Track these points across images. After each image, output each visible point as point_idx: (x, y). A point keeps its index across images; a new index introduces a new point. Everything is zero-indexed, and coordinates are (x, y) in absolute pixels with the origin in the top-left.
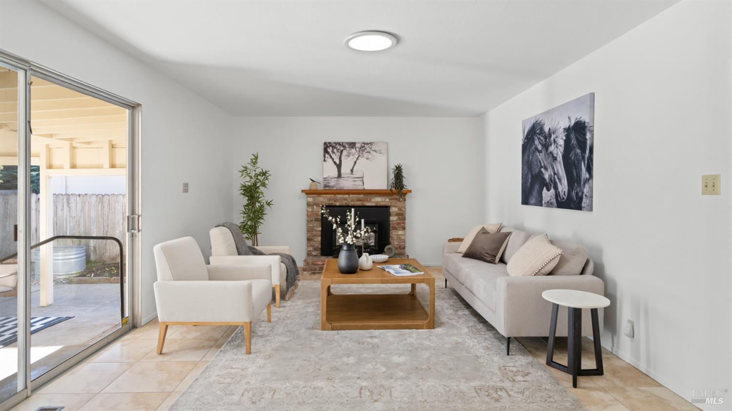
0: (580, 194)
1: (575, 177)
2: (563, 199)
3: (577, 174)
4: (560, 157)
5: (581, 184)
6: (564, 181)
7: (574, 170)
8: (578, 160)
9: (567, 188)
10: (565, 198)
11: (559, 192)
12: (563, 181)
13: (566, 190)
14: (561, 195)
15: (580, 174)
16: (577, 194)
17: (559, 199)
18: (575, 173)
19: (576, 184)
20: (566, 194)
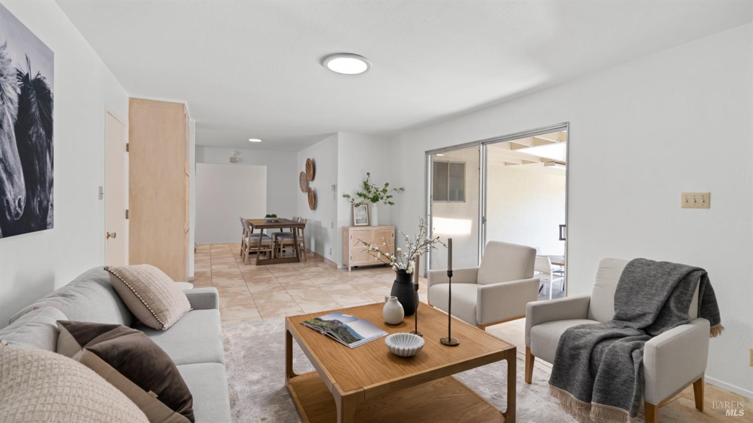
0: (45, 203)
1: (38, 175)
2: (18, 214)
3: (40, 168)
4: (9, 126)
5: (46, 187)
6: (19, 178)
7: (37, 162)
8: (42, 147)
9: (24, 193)
10: (21, 213)
11: (8, 202)
12: (15, 176)
13: (23, 196)
14: (12, 208)
15: (44, 170)
16: (40, 203)
17: (9, 217)
18: (38, 168)
19: (39, 187)
20: (23, 204)
